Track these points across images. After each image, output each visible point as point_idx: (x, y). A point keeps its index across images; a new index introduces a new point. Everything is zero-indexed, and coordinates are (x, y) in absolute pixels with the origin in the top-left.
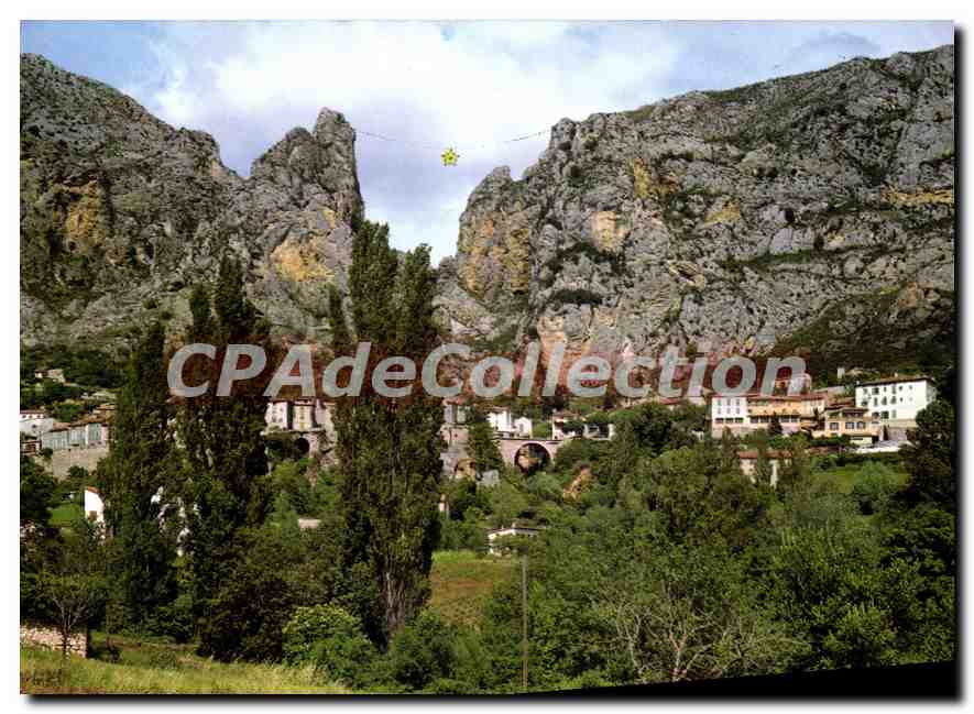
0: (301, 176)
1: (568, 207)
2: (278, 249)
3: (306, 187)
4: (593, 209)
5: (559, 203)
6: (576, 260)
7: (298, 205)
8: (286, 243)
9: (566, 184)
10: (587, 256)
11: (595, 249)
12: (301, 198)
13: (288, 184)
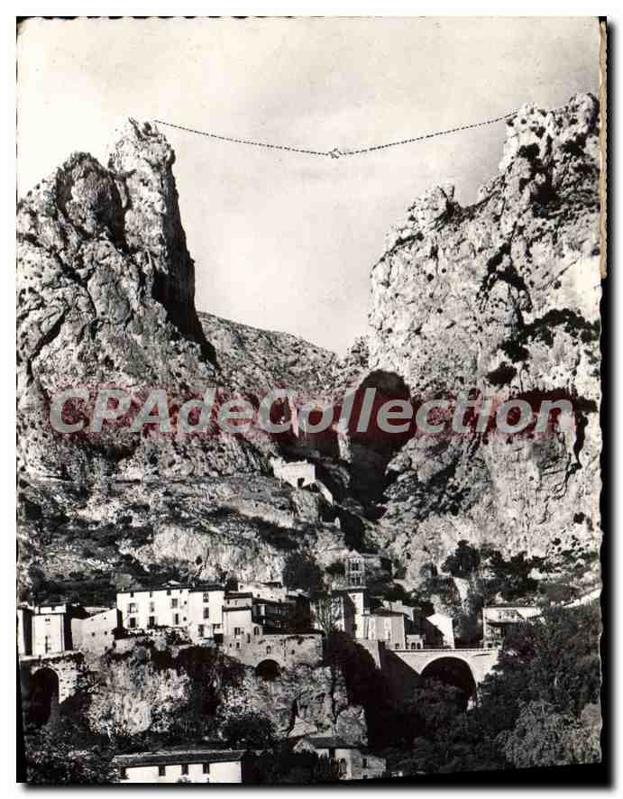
0: (80, 230)
1: (532, 250)
2: (44, 352)
3: (87, 248)
4: (577, 253)
5: (518, 247)
6: (549, 340)
7: (76, 278)
8: (57, 342)
9: (530, 213)
10: (567, 330)
11: (582, 319)
12: (81, 266)
13: (60, 244)
